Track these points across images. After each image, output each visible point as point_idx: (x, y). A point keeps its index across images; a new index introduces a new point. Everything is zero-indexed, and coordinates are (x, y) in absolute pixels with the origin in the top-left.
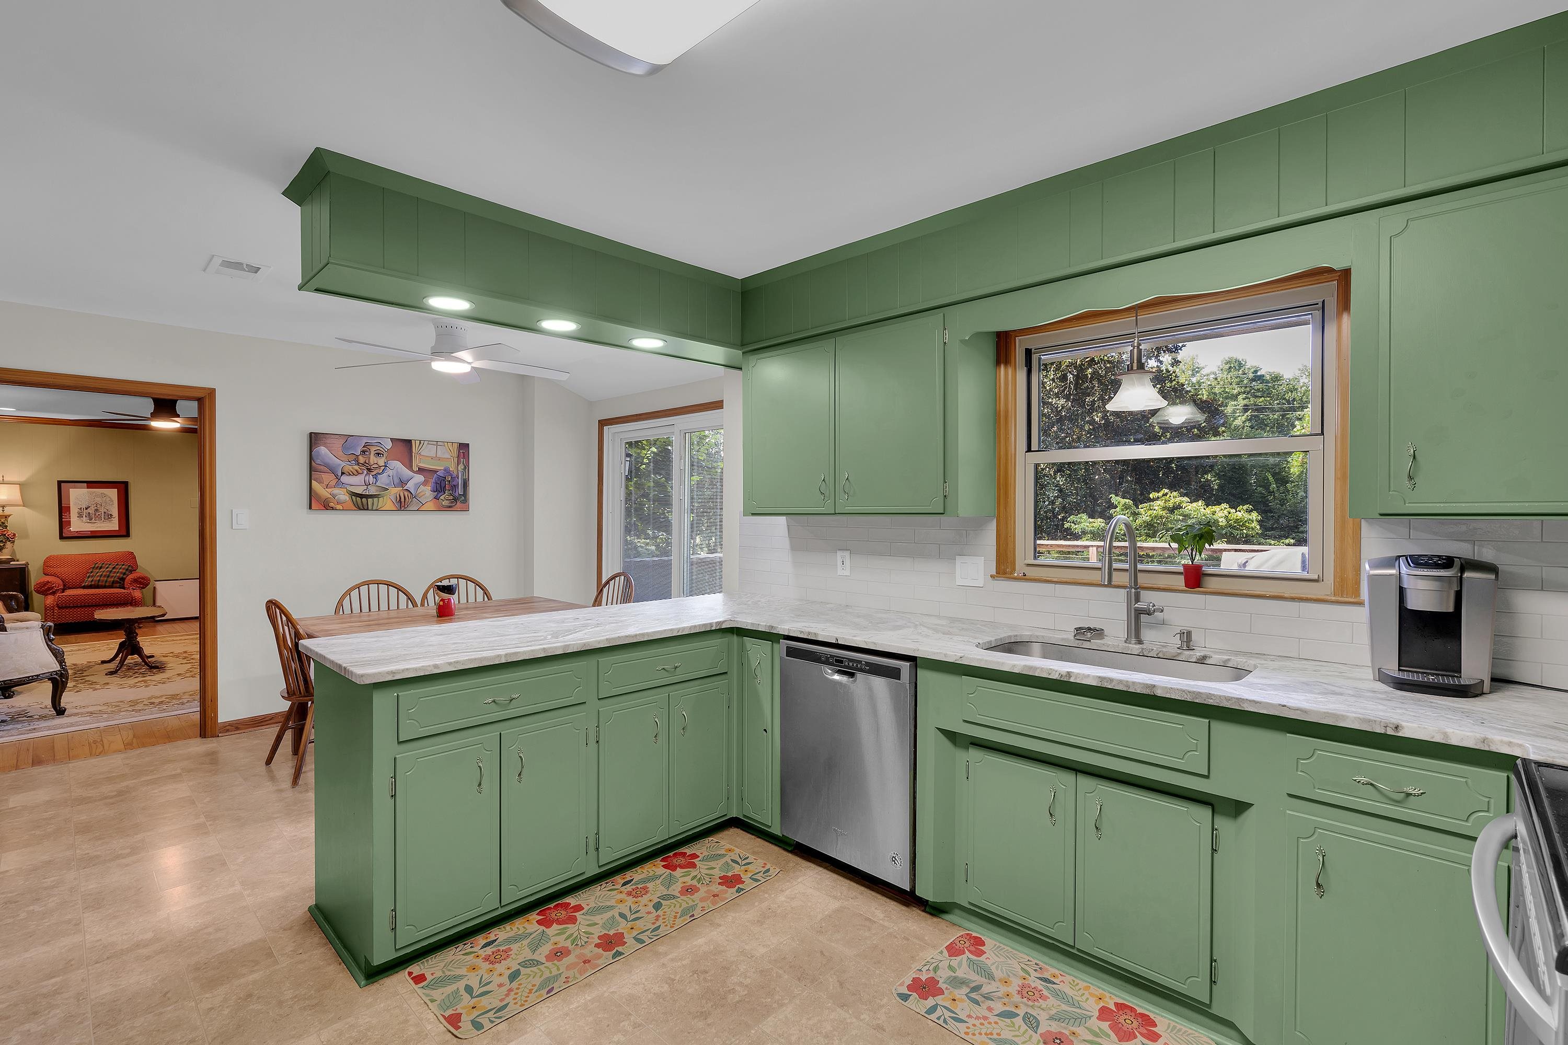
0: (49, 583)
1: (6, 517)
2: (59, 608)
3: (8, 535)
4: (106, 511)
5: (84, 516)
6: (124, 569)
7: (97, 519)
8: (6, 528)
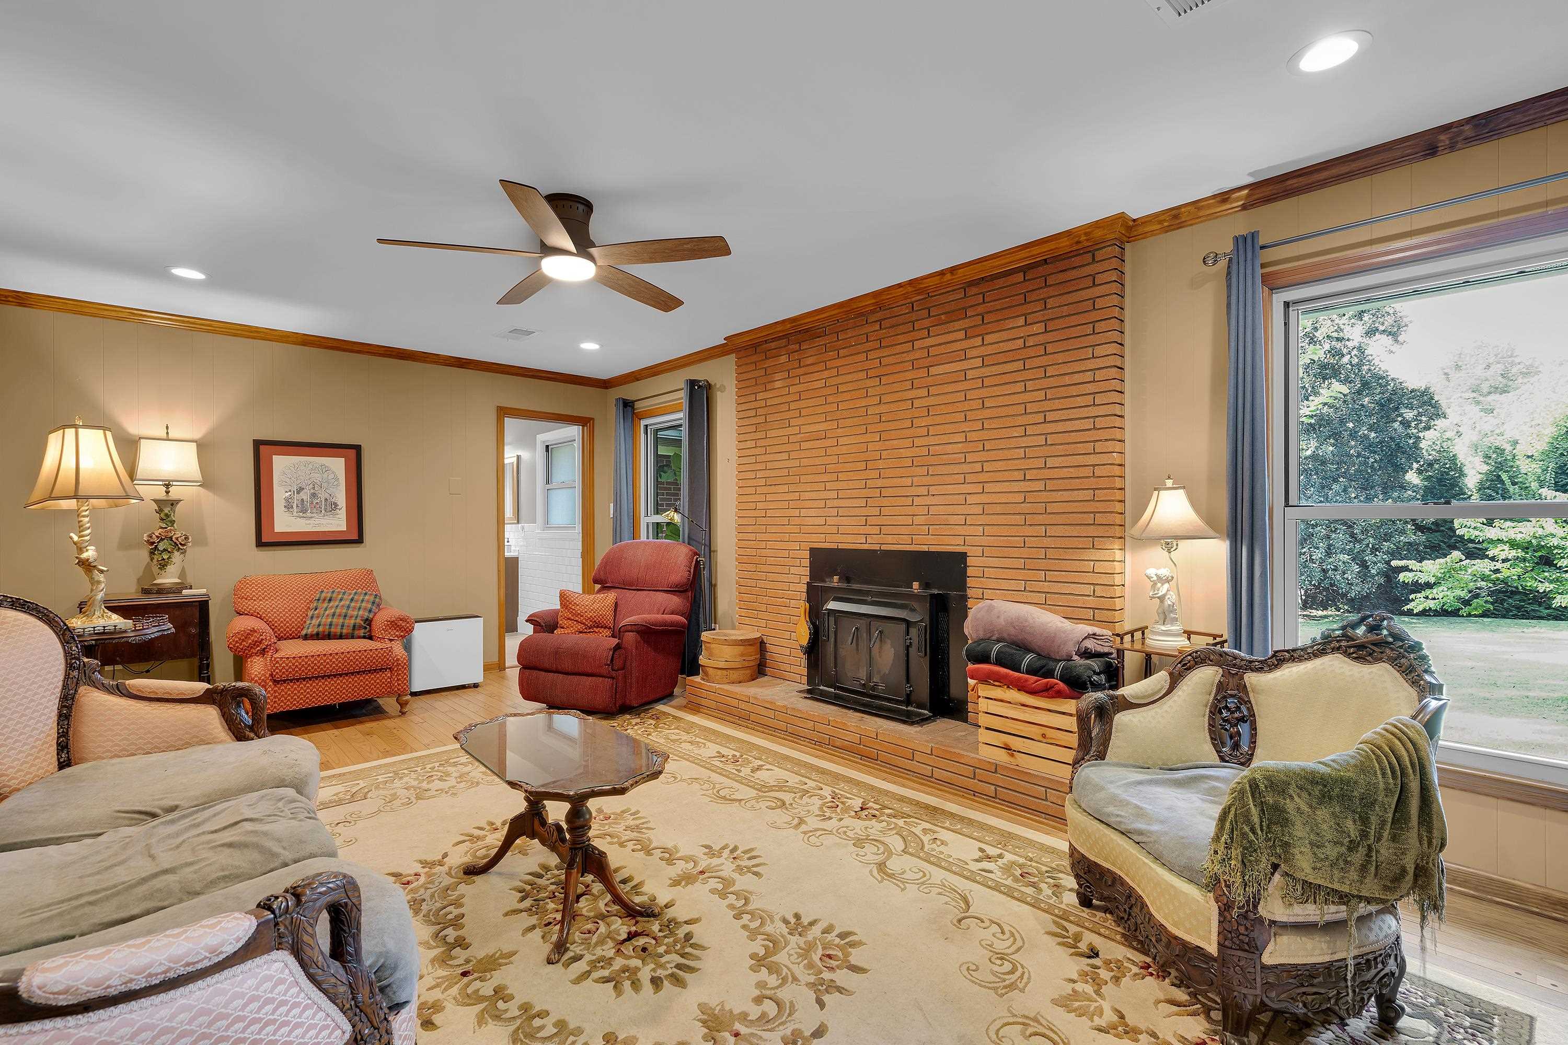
0: (256, 631)
1: (172, 505)
2: (276, 682)
3: (177, 539)
4: (327, 496)
5: (295, 506)
6: (368, 601)
7: (315, 510)
8: (172, 526)
